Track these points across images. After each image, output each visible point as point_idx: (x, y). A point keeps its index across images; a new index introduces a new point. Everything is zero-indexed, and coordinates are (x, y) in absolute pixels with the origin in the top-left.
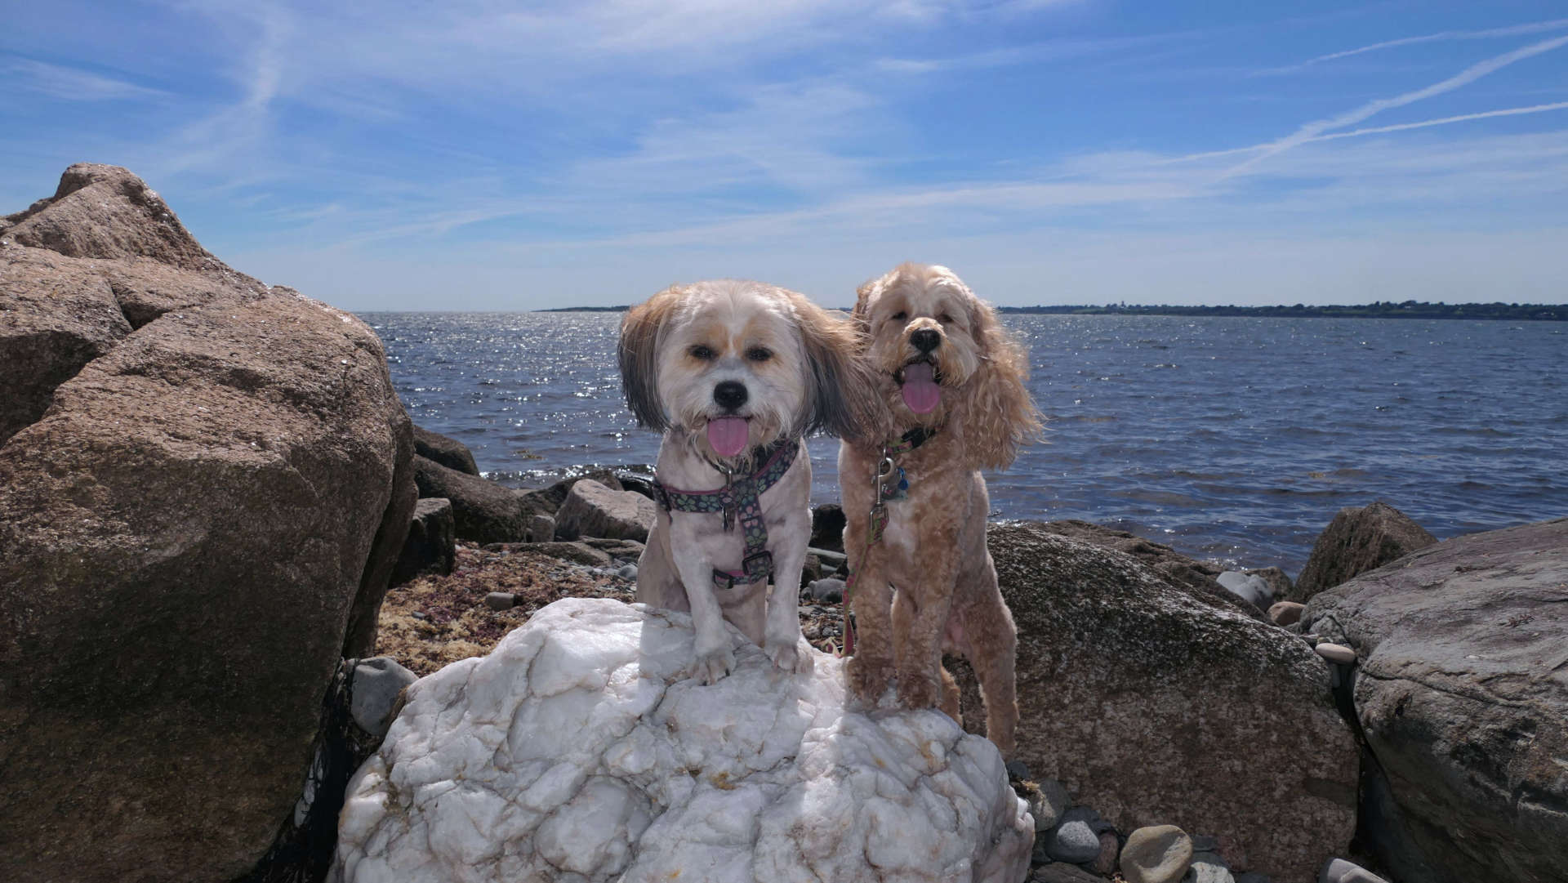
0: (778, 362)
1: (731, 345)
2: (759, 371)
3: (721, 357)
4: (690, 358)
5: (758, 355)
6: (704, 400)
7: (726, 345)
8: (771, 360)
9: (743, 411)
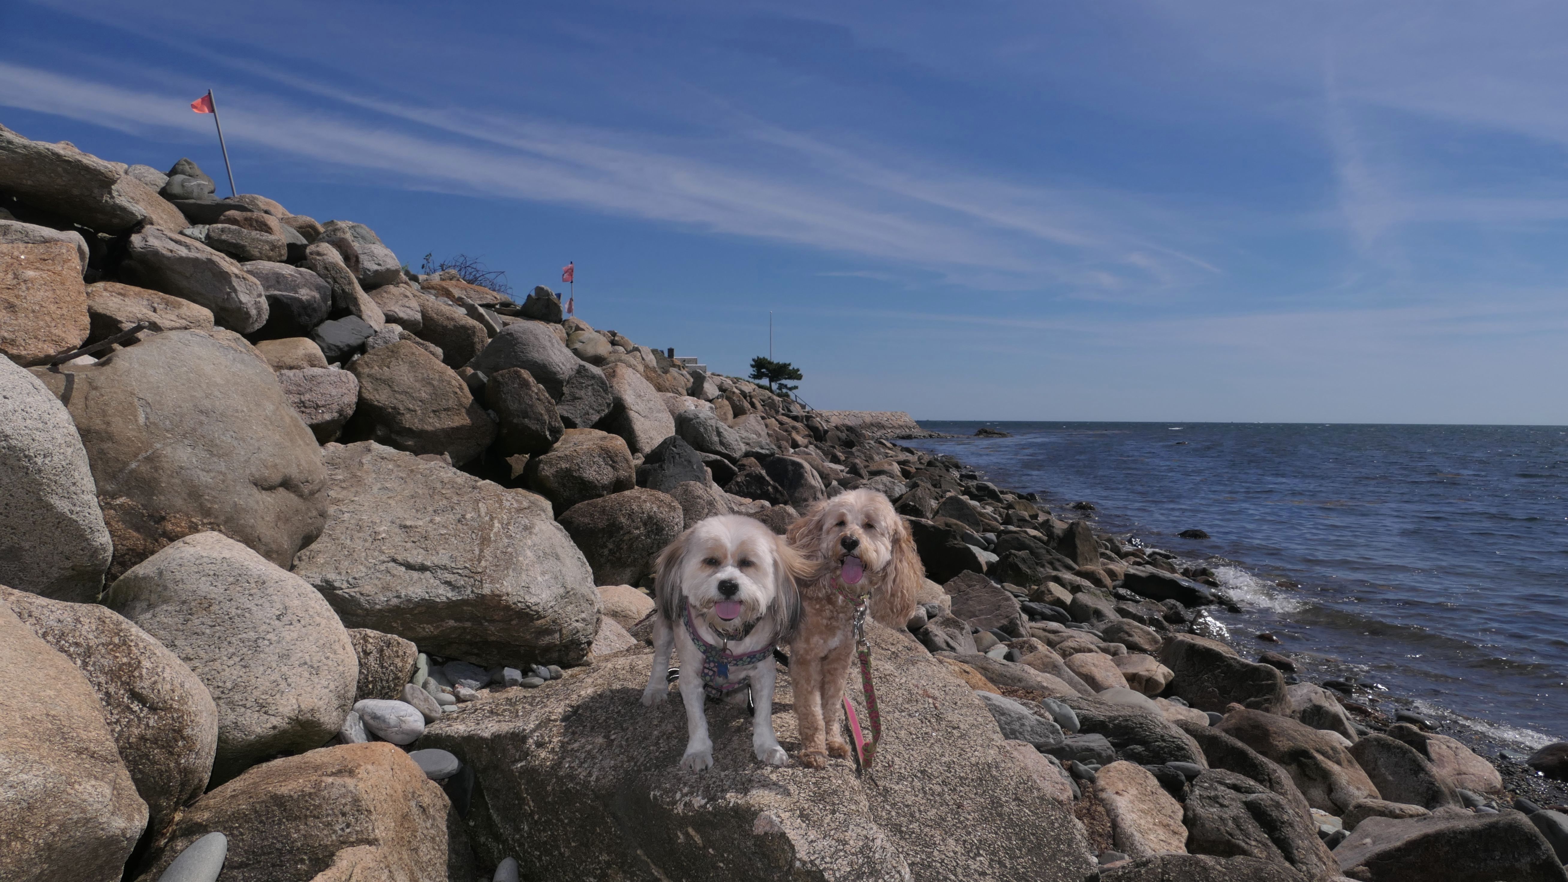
0: (760, 570)
1: (729, 556)
2: (747, 573)
3: (723, 563)
4: (704, 565)
5: (745, 563)
6: (713, 591)
7: (726, 557)
8: (754, 567)
9: (736, 598)
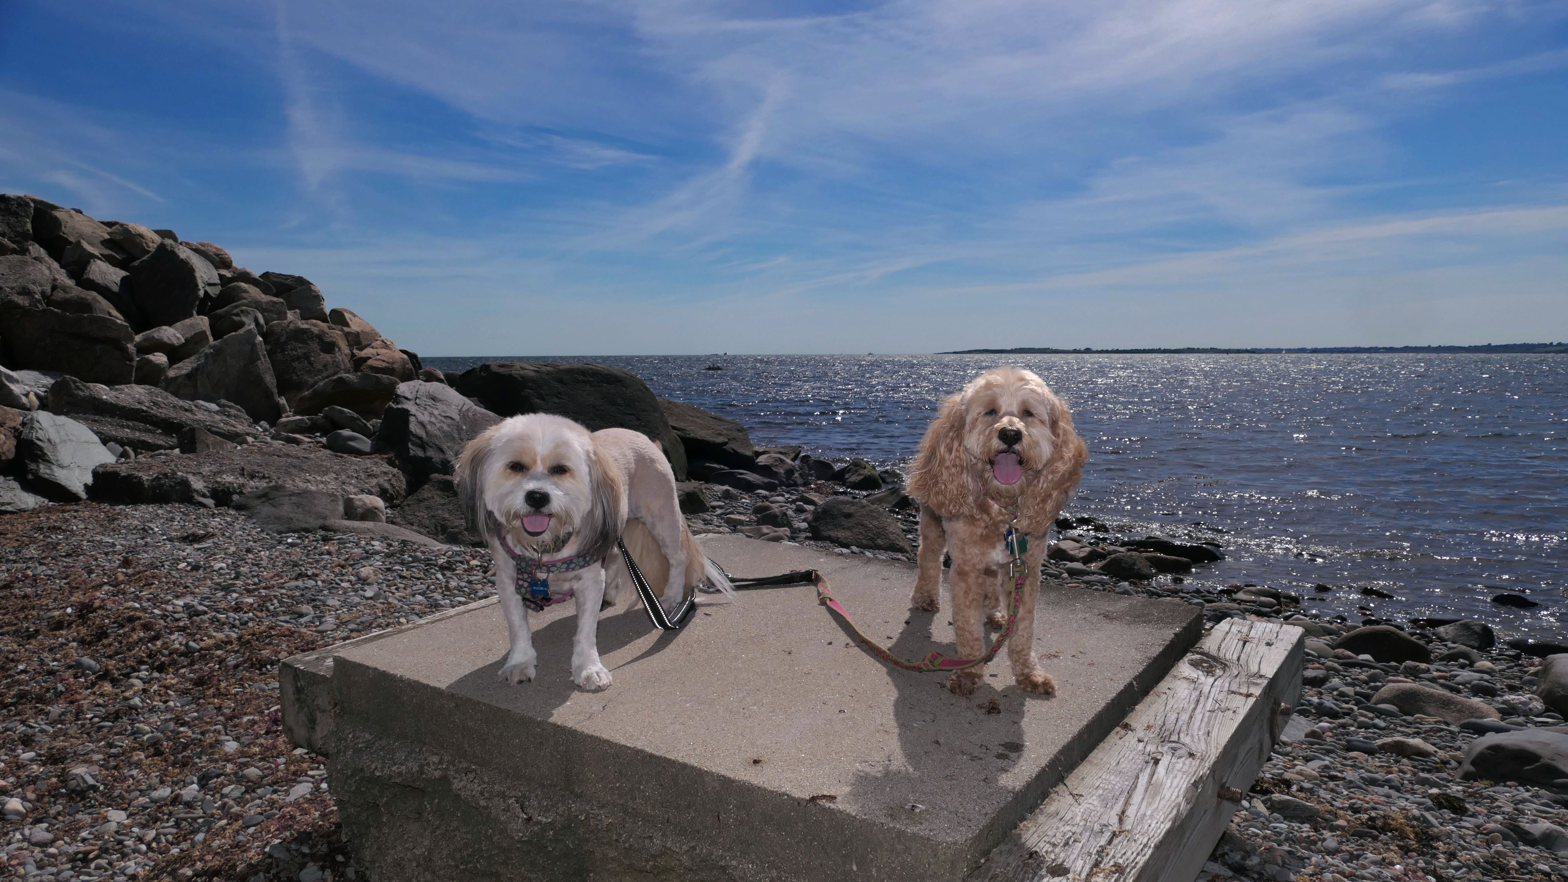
0: (573, 476)
2: (560, 482)
3: (531, 471)
4: (509, 471)
8: (568, 474)
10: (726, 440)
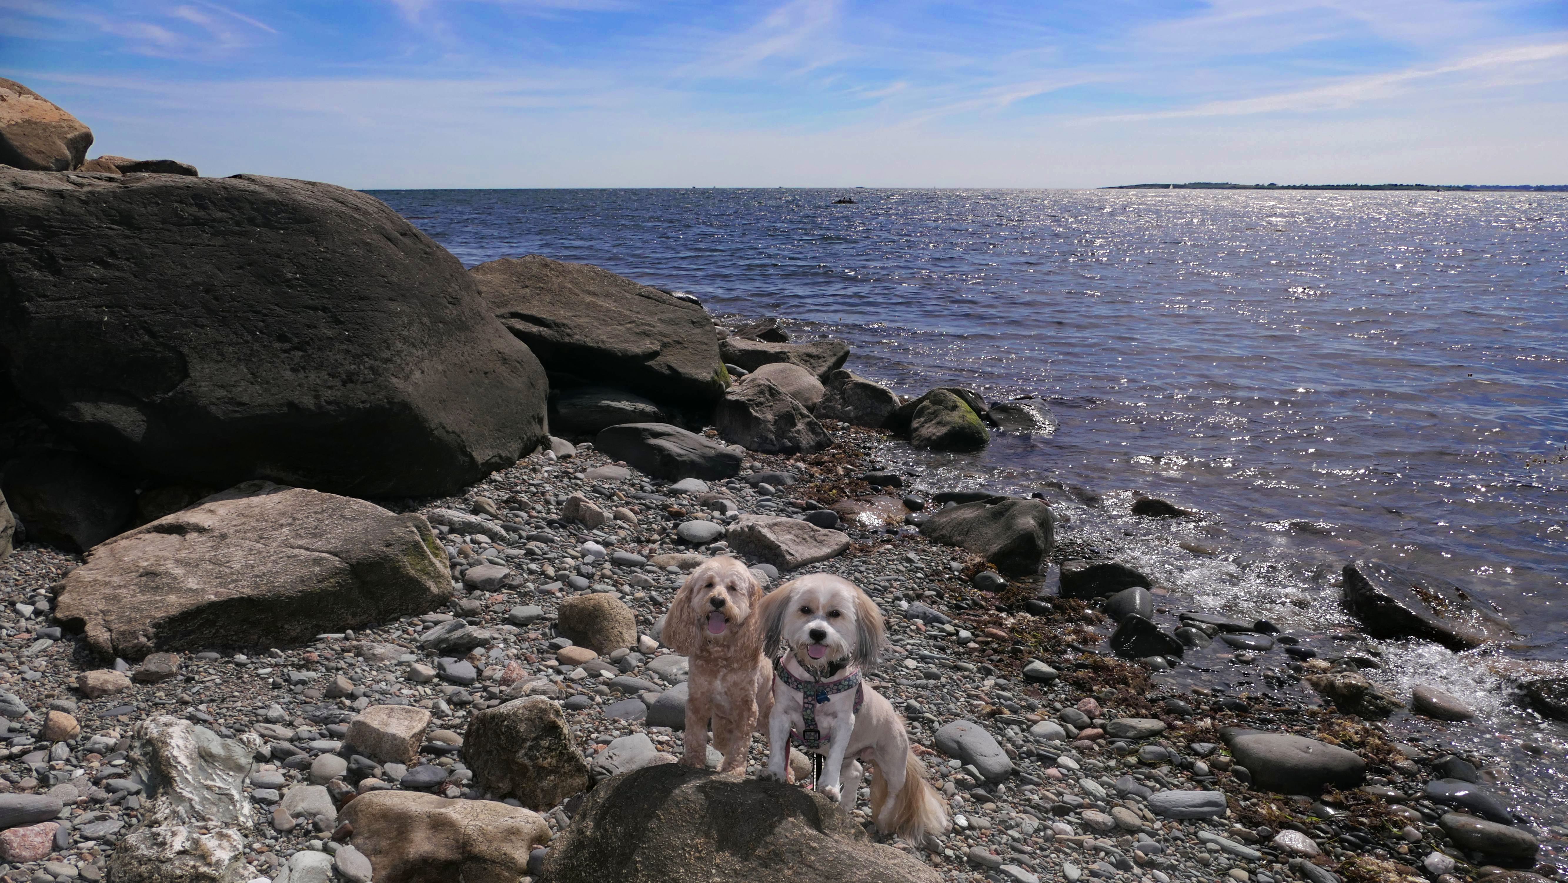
10: (657, 347)
